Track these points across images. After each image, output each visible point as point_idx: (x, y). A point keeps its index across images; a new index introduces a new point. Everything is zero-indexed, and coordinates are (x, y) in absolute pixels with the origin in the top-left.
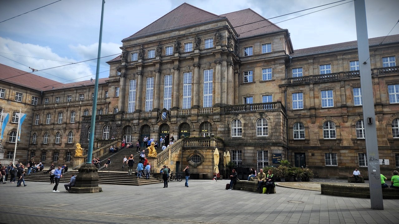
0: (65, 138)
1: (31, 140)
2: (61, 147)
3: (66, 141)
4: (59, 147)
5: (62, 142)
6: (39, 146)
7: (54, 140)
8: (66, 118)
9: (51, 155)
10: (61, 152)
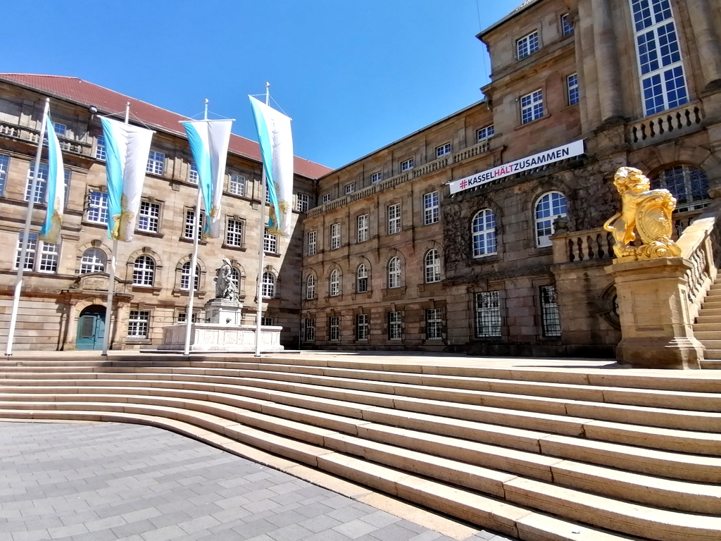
0: (381, 277)
1: (304, 291)
2: (371, 300)
3: (384, 284)
4: (368, 300)
5: (374, 288)
6: (321, 302)
7: (353, 285)
8: (376, 225)
9: (349, 323)
10: (375, 313)
